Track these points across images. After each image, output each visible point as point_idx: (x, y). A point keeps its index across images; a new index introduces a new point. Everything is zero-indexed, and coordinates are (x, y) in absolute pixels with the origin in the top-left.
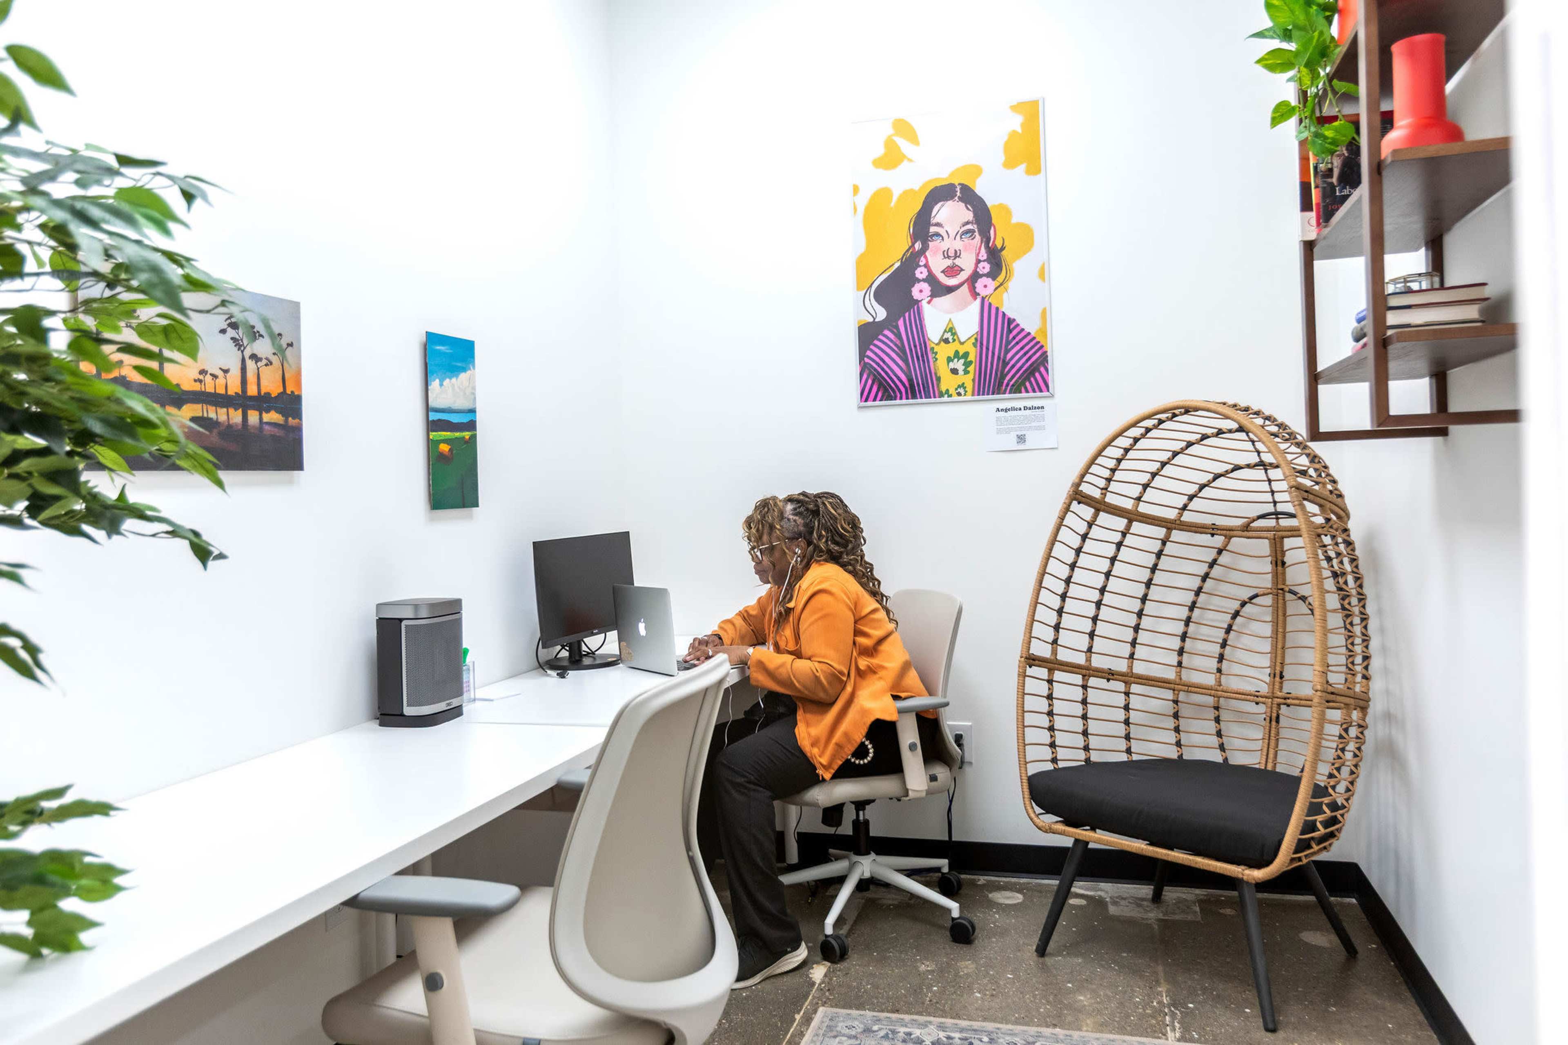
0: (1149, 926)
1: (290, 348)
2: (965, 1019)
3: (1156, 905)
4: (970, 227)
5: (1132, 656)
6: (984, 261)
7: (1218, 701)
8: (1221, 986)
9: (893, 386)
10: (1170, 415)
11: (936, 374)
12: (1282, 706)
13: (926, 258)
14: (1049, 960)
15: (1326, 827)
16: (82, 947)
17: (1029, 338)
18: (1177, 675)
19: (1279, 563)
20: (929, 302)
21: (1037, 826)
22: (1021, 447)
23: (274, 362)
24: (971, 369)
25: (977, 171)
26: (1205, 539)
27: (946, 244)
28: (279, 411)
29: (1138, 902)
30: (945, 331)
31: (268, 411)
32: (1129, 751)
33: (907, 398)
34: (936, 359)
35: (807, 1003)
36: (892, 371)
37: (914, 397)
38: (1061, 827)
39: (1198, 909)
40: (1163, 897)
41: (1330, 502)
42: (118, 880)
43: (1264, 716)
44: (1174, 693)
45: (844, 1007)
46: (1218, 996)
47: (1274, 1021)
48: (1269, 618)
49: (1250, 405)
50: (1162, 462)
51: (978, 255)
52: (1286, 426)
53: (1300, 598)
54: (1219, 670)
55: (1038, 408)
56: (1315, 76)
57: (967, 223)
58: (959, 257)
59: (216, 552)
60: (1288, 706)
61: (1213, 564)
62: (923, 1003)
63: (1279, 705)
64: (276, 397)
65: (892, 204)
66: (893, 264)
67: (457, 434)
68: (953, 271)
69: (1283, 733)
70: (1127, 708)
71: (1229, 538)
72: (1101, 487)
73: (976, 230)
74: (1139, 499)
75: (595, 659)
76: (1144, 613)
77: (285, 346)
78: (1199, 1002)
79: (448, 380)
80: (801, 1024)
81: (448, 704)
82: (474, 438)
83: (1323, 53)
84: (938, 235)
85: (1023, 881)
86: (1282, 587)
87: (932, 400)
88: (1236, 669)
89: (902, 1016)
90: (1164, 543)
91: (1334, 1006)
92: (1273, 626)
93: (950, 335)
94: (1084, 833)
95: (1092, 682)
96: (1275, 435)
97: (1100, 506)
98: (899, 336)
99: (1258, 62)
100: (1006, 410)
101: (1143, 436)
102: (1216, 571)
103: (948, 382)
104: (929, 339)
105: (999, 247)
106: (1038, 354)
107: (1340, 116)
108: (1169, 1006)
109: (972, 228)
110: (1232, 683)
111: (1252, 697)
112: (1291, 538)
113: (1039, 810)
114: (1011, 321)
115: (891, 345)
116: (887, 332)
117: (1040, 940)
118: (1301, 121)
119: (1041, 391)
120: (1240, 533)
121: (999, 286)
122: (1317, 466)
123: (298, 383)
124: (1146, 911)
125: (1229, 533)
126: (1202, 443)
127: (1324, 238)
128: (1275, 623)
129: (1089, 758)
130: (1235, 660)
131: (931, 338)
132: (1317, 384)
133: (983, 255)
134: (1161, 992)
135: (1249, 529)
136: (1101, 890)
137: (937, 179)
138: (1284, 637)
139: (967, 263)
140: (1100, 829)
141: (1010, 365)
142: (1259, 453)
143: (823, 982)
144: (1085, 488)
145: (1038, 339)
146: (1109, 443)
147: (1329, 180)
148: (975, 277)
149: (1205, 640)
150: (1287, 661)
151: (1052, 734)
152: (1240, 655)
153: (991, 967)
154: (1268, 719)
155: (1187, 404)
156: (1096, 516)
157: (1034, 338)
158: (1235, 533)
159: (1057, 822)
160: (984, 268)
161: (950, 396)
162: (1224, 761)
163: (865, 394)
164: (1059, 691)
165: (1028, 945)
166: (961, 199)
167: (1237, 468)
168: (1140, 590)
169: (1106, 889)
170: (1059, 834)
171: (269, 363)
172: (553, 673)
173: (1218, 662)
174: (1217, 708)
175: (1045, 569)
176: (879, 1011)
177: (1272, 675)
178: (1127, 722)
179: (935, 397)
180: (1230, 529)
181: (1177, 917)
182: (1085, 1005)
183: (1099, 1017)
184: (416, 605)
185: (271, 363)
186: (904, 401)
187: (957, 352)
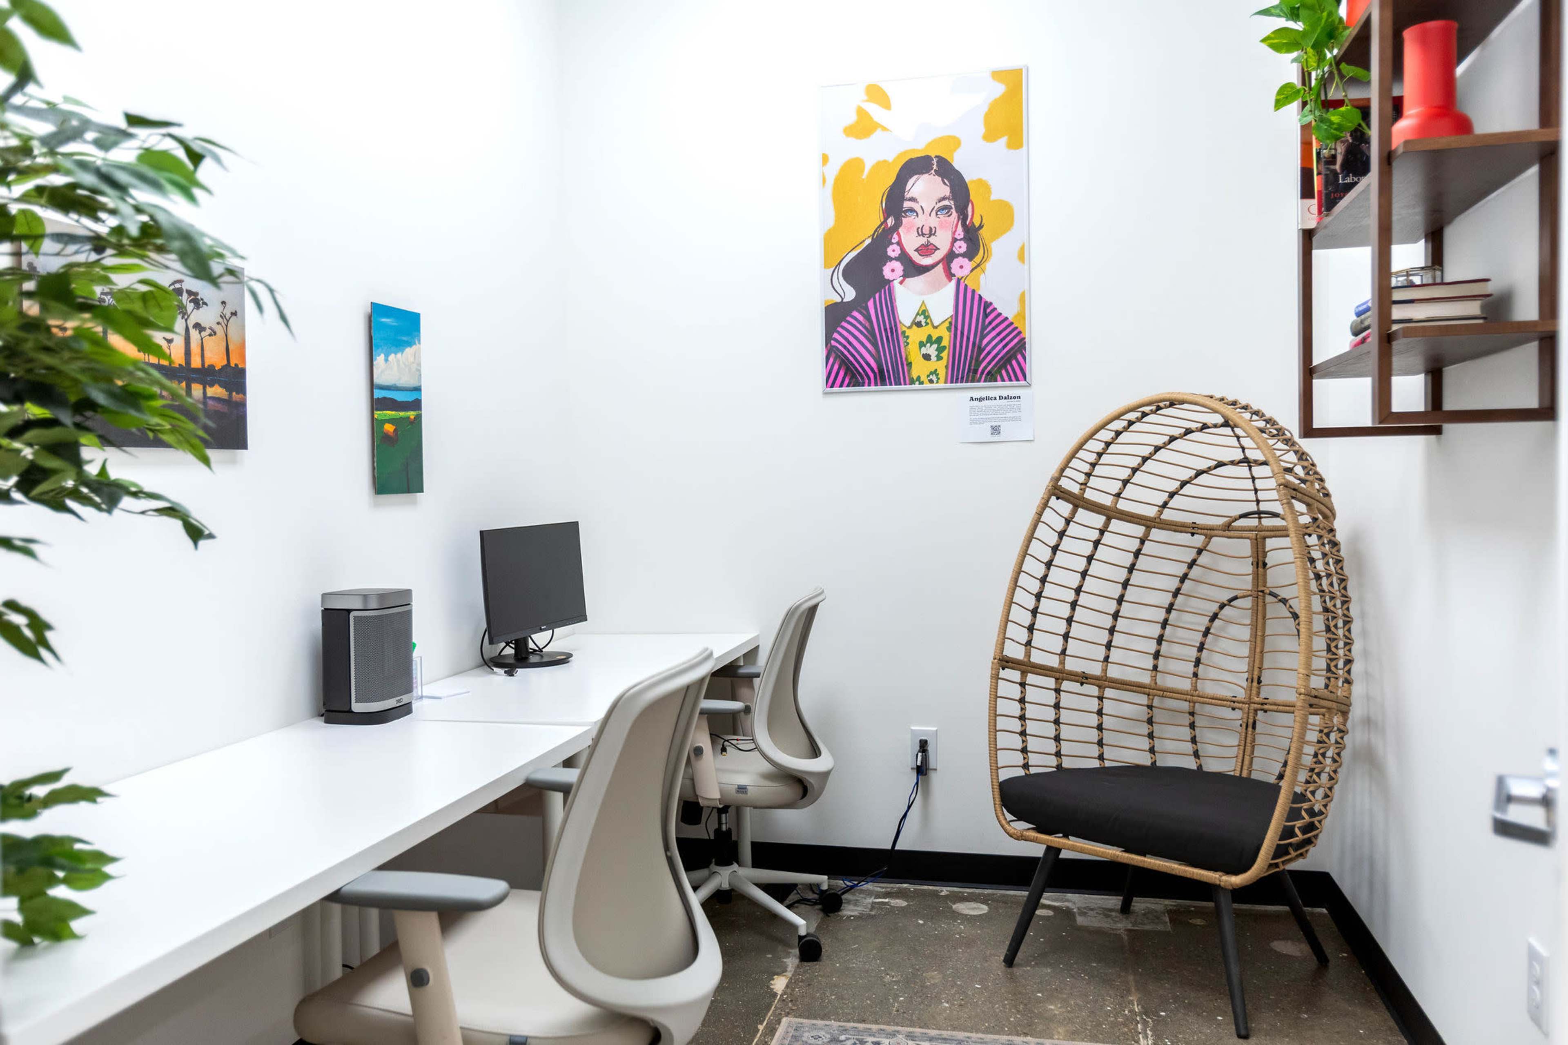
0: (1118, 937)
1: (234, 317)
2: (933, 1029)
3: (1125, 916)
4: (946, 203)
5: (1106, 659)
6: (961, 240)
7: (1194, 707)
8: (1192, 995)
9: (861, 371)
10: (1154, 408)
11: (906, 359)
12: (1259, 712)
13: (899, 234)
14: (1017, 971)
15: (1304, 833)
16: (74, 936)
17: (1006, 323)
18: (1152, 680)
19: (1261, 564)
20: (901, 283)
21: (1008, 833)
22: (996, 438)
23: (217, 332)
24: (944, 355)
25: (955, 142)
26: (1184, 538)
27: (920, 221)
28: (223, 385)
29: (1106, 912)
30: (918, 314)
31: (212, 385)
32: (1101, 757)
33: (876, 385)
34: (908, 344)
35: (769, 1014)
36: (861, 355)
37: (883, 383)
38: (1033, 834)
39: (1167, 920)
40: (1132, 908)
41: (1317, 501)
42: (108, 869)
43: (1240, 722)
44: (1149, 699)
45: (808, 1018)
46: (1190, 1004)
47: (1246, 1028)
48: (1248, 622)
49: (1238, 398)
50: (1143, 457)
51: (954, 233)
52: (1275, 421)
53: (1280, 601)
54: (1195, 675)
55: (1015, 398)
56: (1321, 58)
57: (944, 199)
58: (934, 234)
59: (207, 532)
60: (1266, 711)
61: (1192, 564)
62: (890, 1014)
63: (1256, 711)
64: (219, 370)
65: (863, 177)
66: (864, 241)
67: (402, 414)
68: (927, 249)
69: (1259, 739)
70: (1100, 713)
71: (1209, 538)
72: (1080, 482)
73: (953, 206)
74: (1118, 495)
75: (542, 656)
76: (1120, 614)
77: (228, 315)
78: (1172, 1011)
79: (393, 355)
80: (764, 1034)
81: (399, 701)
82: (419, 418)
83: (1331, 33)
84: (912, 210)
85: (986, 892)
86: (1262, 589)
87: (903, 387)
88: (1213, 673)
89: (868, 1026)
90: (1142, 542)
91: (1306, 1013)
92: (1251, 629)
93: (923, 317)
94: (1056, 840)
95: (1066, 685)
96: (1262, 431)
97: (1078, 502)
98: (868, 318)
99: (1263, 41)
100: (981, 399)
101: (1126, 429)
102: (1195, 572)
103: (919, 368)
104: (900, 322)
105: (977, 225)
106: (1016, 341)
107: (1346, 101)
108: (1140, 1014)
109: (948, 204)
110: (1208, 688)
111: (1229, 703)
112: (1274, 539)
113: (1010, 817)
114: (988, 305)
115: (860, 327)
116: (855, 314)
117: (1008, 950)
118: (1304, 104)
119: (1018, 380)
120: (1221, 533)
121: (976, 268)
122: (1305, 464)
123: (243, 356)
124: (1115, 922)
125: (1209, 532)
126: (1185, 437)
127: (1326, 227)
128: (1254, 627)
129: (1061, 764)
130: (1212, 665)
131: (902, 321)
132: (1312, 379)
133: (960, 233)
134: (1132, 1001)
135: (1230, 529)
136: (1068, 901)
137: (913, 150)
138: (1263, 641)
139: (942, 242)
140: (1073, 836)
141: (986, 352)
142: (1243, 449)
143: (784, 993)
144: (1064, 483)
145: (1016, 325)
146: (1091, 436)
147: (1332, 167)
148: (951, 256)
149: (1181, 644)
150: (1265, 666)
151: (1024, 739)
152: (1218, 659)
153: (958, 977)
154: (1244, 726)
155: (1174, 396)
156: (1074, 512)
157: (1012, 323)
158: (1216, 532)
159: (1029, 829)
160: (960, 247)
161: (922, 383)
162: (1198, 768)
163: (832, 378)
164: (1031, 694)
165: (995, 955)
166: (937, 173)
167: (1220, 464)
168: (1117, 590)
169: (1074, 900)
170: (1031, 841)
171: (213, 333)
172: (501, 671)
173: (1195, 666)
174: (1192, 714)
175: (1021, 568)
176: (844, 1021)
177: (1250, 680)
178: (1100, 728)
179: (905, 384)
180: (1211, 529)
181: (1148, 927)
182: (1055, 1015)
183: (1070, 1025)
184: (365, 596)
185: (215, 333)
186: (873, 388)
187: (930, 337)
